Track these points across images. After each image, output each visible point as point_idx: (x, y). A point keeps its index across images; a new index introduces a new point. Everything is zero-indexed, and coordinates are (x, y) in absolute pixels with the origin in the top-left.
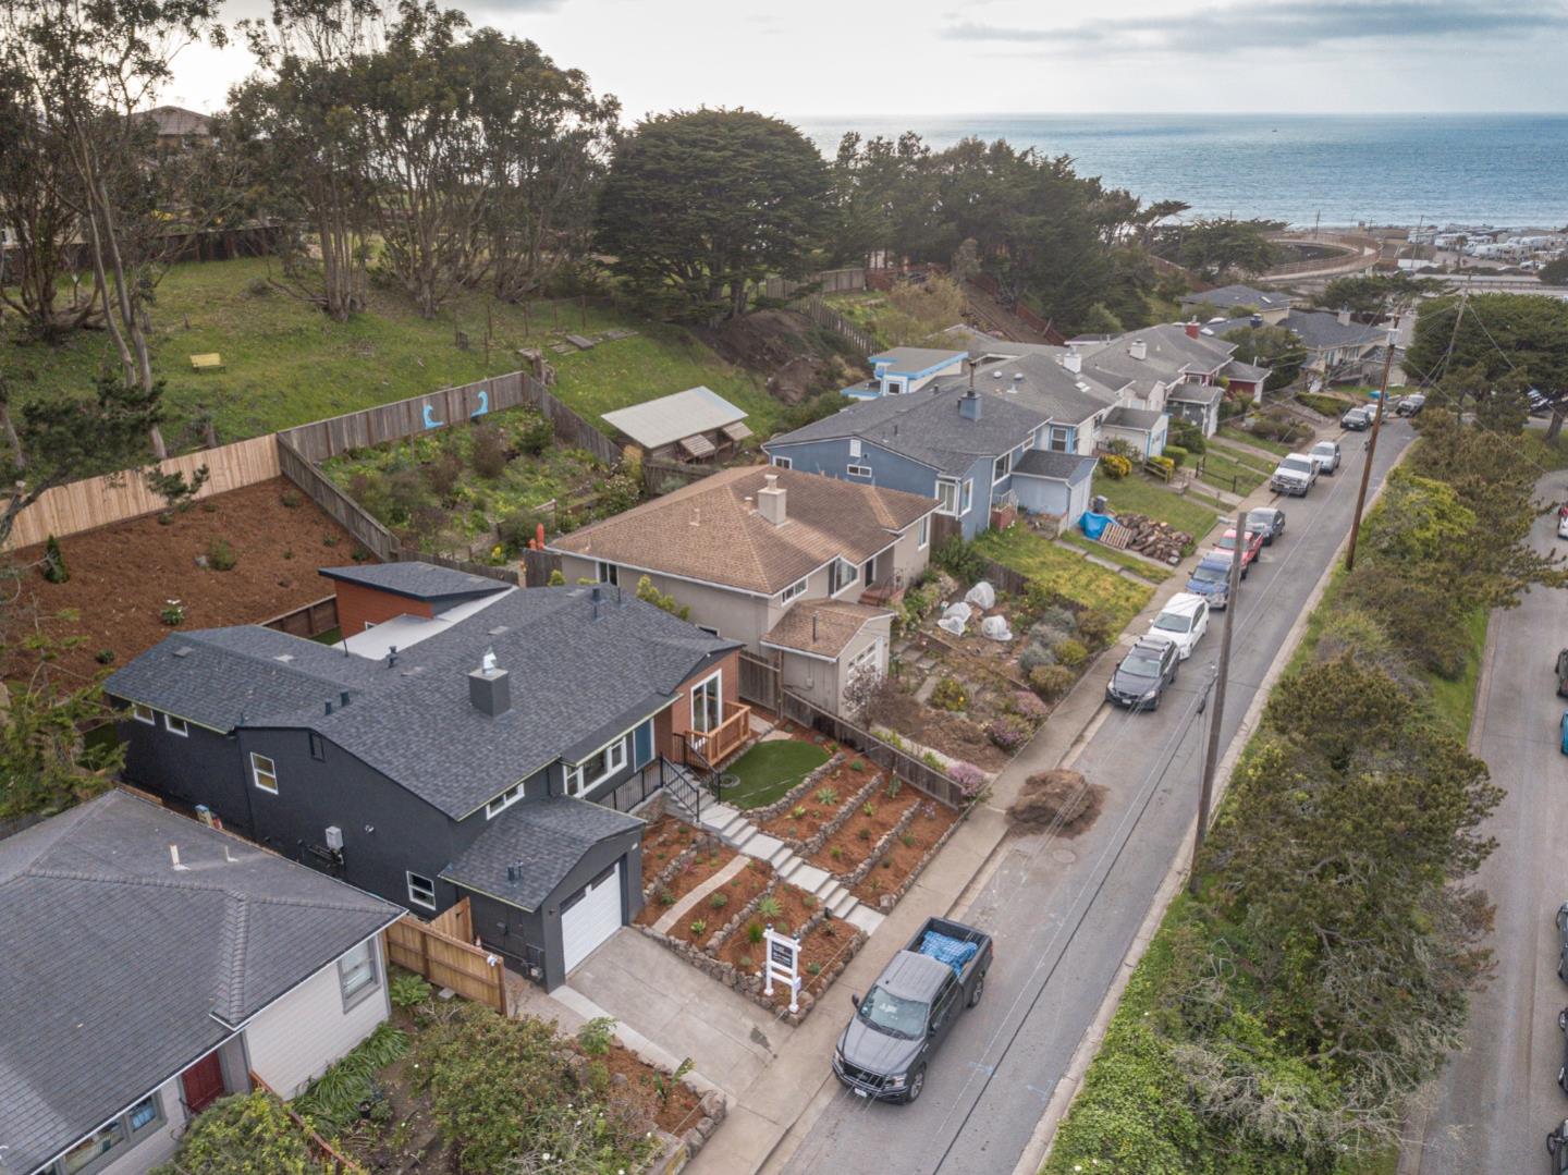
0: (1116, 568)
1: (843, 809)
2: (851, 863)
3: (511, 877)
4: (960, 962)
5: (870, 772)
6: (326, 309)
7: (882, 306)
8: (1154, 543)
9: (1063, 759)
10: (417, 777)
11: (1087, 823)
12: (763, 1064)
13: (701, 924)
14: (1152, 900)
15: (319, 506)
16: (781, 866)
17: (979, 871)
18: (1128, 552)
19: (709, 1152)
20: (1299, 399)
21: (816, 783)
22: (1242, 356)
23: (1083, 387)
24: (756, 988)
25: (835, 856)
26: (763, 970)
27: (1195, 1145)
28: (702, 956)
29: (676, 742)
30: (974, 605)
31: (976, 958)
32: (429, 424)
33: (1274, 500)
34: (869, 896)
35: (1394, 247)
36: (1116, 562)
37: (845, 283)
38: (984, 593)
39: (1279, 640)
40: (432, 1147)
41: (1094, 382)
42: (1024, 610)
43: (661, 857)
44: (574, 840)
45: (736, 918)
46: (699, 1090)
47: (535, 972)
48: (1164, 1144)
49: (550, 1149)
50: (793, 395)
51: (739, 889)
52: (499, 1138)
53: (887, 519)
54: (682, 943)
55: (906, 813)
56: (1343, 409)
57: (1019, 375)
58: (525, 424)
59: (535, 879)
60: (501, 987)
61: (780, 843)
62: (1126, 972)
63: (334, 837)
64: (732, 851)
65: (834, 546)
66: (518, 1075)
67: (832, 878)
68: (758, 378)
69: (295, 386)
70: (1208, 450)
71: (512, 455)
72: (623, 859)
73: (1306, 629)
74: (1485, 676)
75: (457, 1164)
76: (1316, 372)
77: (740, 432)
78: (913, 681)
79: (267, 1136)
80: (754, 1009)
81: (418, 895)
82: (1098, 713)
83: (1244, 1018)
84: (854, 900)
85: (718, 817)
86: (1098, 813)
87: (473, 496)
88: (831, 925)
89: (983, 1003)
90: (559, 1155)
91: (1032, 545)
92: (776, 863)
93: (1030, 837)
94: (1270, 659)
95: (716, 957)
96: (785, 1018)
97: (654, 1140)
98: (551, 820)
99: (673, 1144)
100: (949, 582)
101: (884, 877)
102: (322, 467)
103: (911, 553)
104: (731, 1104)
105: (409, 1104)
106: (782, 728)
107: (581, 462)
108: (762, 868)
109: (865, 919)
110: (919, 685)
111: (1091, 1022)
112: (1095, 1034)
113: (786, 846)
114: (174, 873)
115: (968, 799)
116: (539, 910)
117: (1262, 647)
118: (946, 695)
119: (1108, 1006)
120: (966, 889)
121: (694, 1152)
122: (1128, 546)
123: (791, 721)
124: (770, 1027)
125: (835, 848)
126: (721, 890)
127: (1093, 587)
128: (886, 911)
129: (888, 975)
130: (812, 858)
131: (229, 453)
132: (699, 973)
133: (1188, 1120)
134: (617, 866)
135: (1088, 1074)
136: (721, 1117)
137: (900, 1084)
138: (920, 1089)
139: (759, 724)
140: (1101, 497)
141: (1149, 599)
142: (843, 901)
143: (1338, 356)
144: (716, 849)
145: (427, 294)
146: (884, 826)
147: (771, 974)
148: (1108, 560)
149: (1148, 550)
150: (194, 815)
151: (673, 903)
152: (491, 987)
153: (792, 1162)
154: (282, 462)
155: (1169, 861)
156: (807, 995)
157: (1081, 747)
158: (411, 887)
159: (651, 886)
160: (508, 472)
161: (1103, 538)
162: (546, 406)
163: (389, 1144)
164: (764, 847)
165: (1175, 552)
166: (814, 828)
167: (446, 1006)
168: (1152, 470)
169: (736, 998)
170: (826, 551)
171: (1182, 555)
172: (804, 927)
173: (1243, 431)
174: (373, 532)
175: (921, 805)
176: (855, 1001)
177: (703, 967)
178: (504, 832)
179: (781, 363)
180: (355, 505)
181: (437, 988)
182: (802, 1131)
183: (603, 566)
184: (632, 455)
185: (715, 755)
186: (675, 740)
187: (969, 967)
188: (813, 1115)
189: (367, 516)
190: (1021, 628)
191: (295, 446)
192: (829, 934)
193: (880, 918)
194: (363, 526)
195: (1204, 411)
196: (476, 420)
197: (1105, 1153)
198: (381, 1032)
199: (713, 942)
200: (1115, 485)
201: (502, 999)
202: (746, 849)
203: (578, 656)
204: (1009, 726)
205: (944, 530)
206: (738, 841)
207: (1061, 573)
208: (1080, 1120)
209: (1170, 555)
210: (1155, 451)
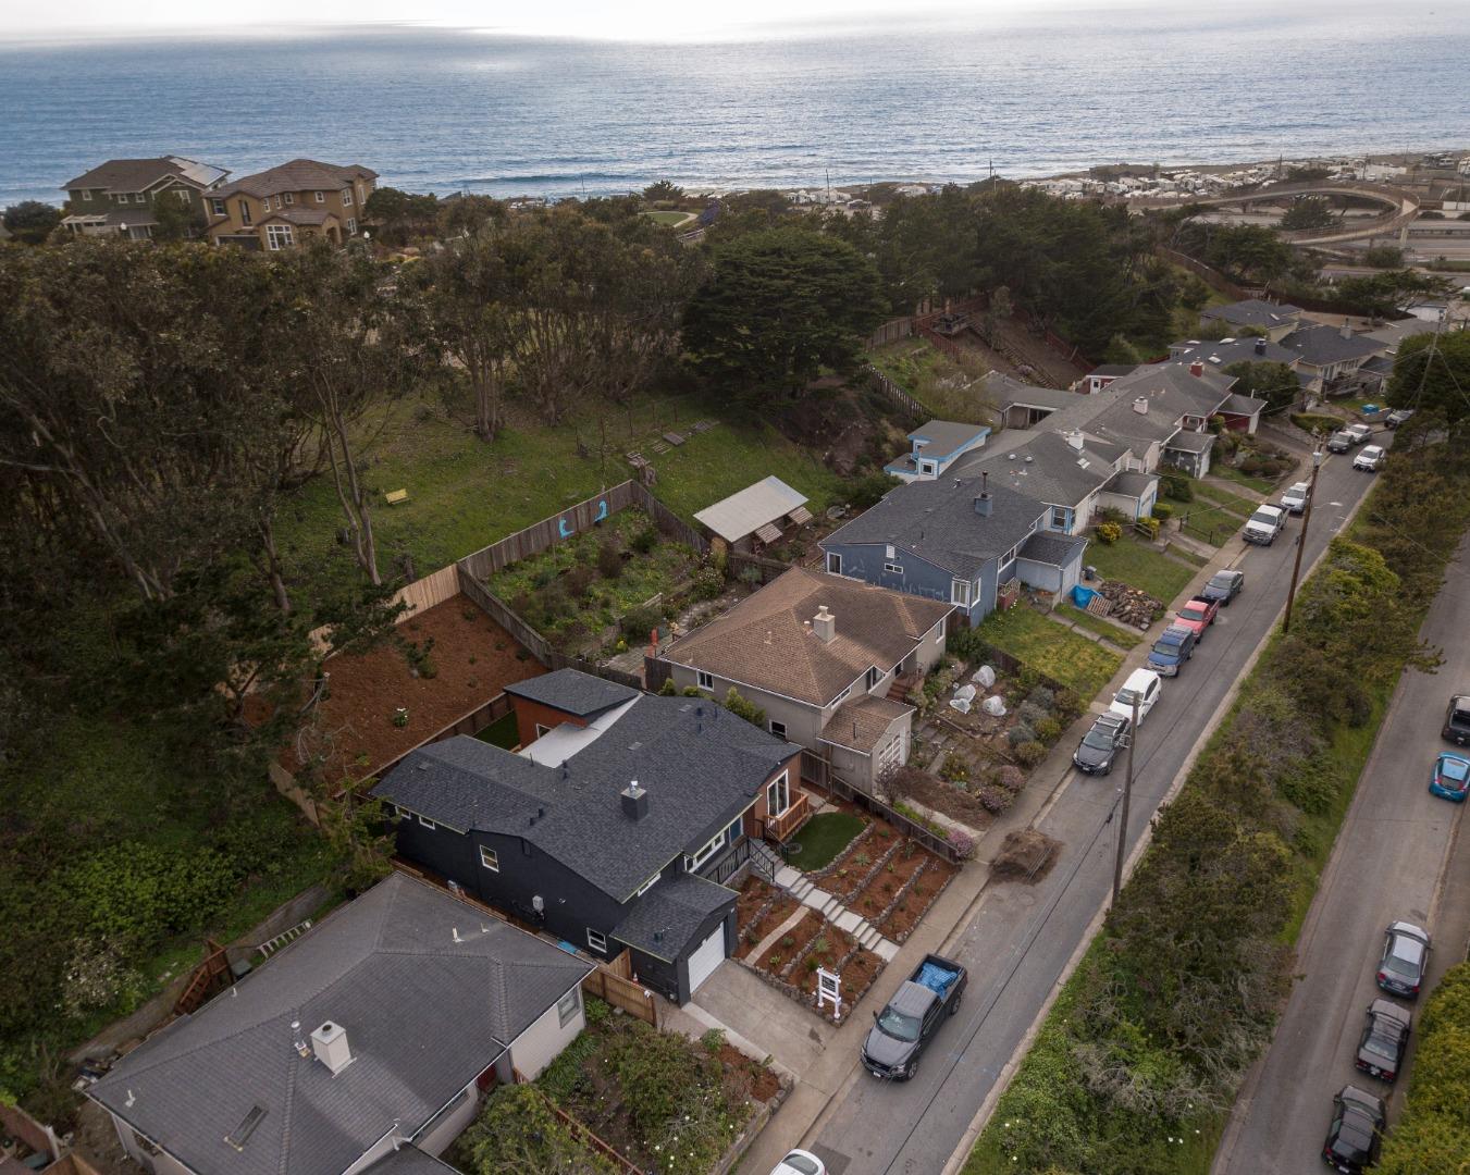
0: (1096, 638)
1: (873, 868)
2: (878, 909)
3: (656, 938)
4: (945, 986)
5: (894, 837)
6: (477, 432)
7: (924, 354)
8: (1131, 612)
9: (1035, 818)
10: (594, 871)
11: (1046, 874)
12: (817, 1054)
13: (775, 959)
14: (1083, 935)
15: (490, 617)
16: (831, 913)
17: (966, 912)
18: (1109, 620)
19: (784, 1112)
20: (1294, 420)
21: (855, 848)
22: (1240, 389)
23: (1084, 464)
24: (813, 1003)
25: (867, 905)
26: (817, 990)
27: (1085, 1109)
28: (777, 980)
29: (758, 826)
30: (978, 685)
31: (955, 985)
32: (564, 533)
33: (1245, 549)
34: (890, 932)
35: (1441, 189)
36: (1097, 631)
37: (893, 334)
38: (986, 675)
39: (1214, 707)
40: (619, 1110)
41: (1094, 456)
42: (1016, 689)
43: (749, 909)
44: (694, 913)
45: (799, 954)
46: (777, 1073)
47: (672, 996)
48: (1066, 1109)
49: (689, 1113)
50: (846, 465)
51: (802, 932)
52: (660, 1109)
53: (911, 628)
54: (765, 971)
55: (917, 869)
56: (1335, 426)
57: (1029, 459)
58: (635, 527)
59: (672, 940)
60: (653, 1009)
61: (829, 896)
62: (1058, 989)
63: (538, 902)
64: (795, 903)
65: (870, 657)
66: (669, 1070)
67: (864, 920)
68: (817, 453)
69: (462, 513)
70: (1197, 497)
71: (626, 557)
72: (726, 920)
73: (1238, 694)
74: (1389, 719)
75: (634, 1120)
76: (1311, 393)
77: (802, 517)
78: (929, 756)
79: (534, 1111)
80: (812, 1017)
81: (593, 942)
82: (1065, 777)
83: (1125, 1025)
84: (879, 936)
85: (787, 877)
86: (1054, 865)
87: (601, 595)
88: (862, 956)
89: (960, 1013)
90: (696, 1119)
91: (1029, 621)
92: (826, 912)
93: (1004, 883)
94: (1204, 724)
95: (787, 981)
96: (831, 1022)
97: (750, 1105)
98: (678, 896)
99: (763, 1108)
100: (959, 666)
101: (901, 918)
102: (489, 582)
103: (931, 645)
104: (797, 1080)
105: (603, 1084)
106: (831, 802)
107: (679, 552)
108: (817, 916)
109: (886, 950)
110: (933, 758)
111: (1029, 1025)
112: (1032, 1033)
113: (833, 898)
114: (456, 945)
115: (960, 858)
116: (675, 961)
117: (1198, 713)
118: (952, 768)
119: (1041, 1015)
120: (957, 926)
121: (774, 1112)
122: (1109, 614)
123: (839, 798)
124: (821, 1028)
125: (867, 898)
126: (789, 934)
127: (1075, 658)
128: (900, 944)
129: (895, 1000)
130: (852, 906)
131: (425, 584)
132: (776, 992)
133: (1081, 1094)
134: (722, 924)
135: (1023, 1062)
136: (791, 1089)
137: (901, 1069)
138: (915, 1072)
139: (816, 800)
140: (1091, 568)
141: (1119, 667)
142: (871, 938)
143: (1336, 370)
144: (788, 902)
145: (552, 408)
146: (901, 880)
147: (822, 994)
148: (1090, 629)
149: (1124, 618)
150: (447, 886)
151: (758, 942)
152: (646, 1008)
153: (834, 1117)
154: (461, 584)
155: (1099, 904)
156: (845, 1005)
157: (1049, 807)
158: (590, 938)
159: (744, 931)
160: (625, 570)
161: (1089, 608)
162: (650, 506)
163: (594, 1109)
164: (818, 899)
165: (1145, 619)
166: (852, 884)
167: (619, 1021)
168: (1140, 530)
169: (800, 1009)
170: (864, 662)
171: (1153, 619)
172: (845, 958)
173: (1232, 468)
174: (532, 639)
175: (929, 862)
176: (875, 1014)
177: (778, 987)
178: (648, 904)
179: (836, 434)
180: (519, 619)
181: (613, 1006)
182: (841, 1097)
183: (702, 675)
184: (718, 550)
185: (785, 831)
186: (757, 823)
187: (951, 989)
188: (848, 1088)
189: (527, 627)
190: (1012, 704)
191: (471, 573)
192: (861, 962)
193: (897, 948)
194: (524, 634)
195: (1196, 458)
196: (598, 524)
197: (1026, 1115)
198: (581, 1038)
199: (784, 972)
200: (1107, 550)
201: (654, 1015)
202: (807, 902)
203: (690, 765)
204: (996, 796)
205: (958, 621)
206: (800, 896)
207: (1049, 647)
208: (1012, 1095)
209: (1142, 622)
210: (1145, 512)
